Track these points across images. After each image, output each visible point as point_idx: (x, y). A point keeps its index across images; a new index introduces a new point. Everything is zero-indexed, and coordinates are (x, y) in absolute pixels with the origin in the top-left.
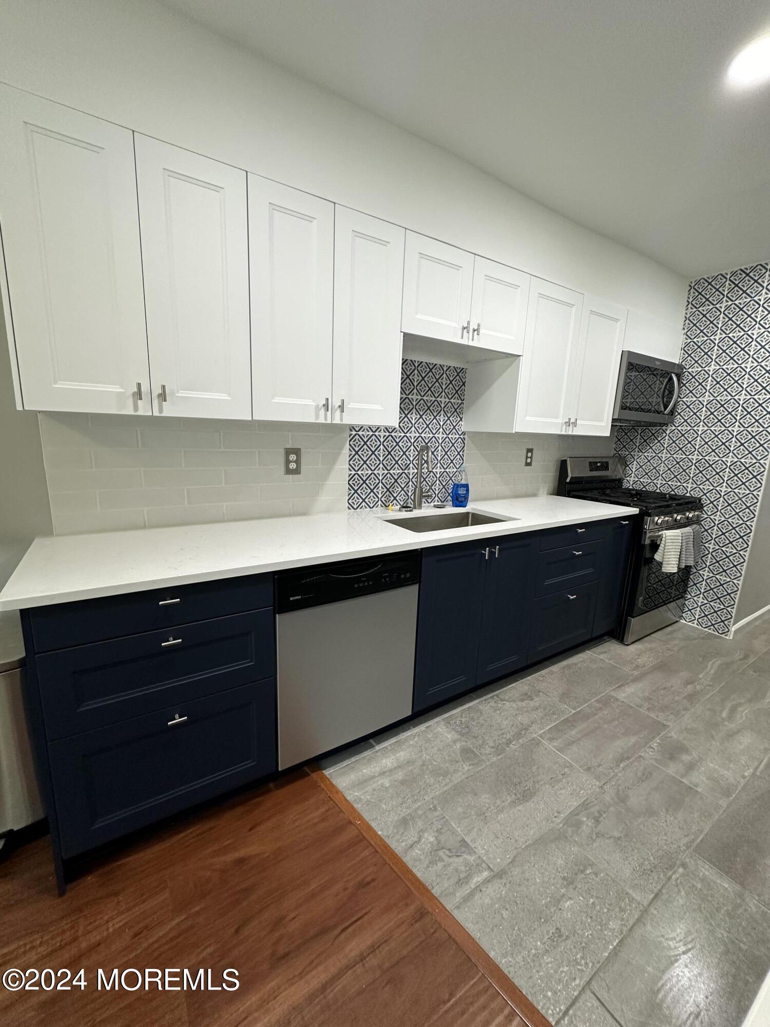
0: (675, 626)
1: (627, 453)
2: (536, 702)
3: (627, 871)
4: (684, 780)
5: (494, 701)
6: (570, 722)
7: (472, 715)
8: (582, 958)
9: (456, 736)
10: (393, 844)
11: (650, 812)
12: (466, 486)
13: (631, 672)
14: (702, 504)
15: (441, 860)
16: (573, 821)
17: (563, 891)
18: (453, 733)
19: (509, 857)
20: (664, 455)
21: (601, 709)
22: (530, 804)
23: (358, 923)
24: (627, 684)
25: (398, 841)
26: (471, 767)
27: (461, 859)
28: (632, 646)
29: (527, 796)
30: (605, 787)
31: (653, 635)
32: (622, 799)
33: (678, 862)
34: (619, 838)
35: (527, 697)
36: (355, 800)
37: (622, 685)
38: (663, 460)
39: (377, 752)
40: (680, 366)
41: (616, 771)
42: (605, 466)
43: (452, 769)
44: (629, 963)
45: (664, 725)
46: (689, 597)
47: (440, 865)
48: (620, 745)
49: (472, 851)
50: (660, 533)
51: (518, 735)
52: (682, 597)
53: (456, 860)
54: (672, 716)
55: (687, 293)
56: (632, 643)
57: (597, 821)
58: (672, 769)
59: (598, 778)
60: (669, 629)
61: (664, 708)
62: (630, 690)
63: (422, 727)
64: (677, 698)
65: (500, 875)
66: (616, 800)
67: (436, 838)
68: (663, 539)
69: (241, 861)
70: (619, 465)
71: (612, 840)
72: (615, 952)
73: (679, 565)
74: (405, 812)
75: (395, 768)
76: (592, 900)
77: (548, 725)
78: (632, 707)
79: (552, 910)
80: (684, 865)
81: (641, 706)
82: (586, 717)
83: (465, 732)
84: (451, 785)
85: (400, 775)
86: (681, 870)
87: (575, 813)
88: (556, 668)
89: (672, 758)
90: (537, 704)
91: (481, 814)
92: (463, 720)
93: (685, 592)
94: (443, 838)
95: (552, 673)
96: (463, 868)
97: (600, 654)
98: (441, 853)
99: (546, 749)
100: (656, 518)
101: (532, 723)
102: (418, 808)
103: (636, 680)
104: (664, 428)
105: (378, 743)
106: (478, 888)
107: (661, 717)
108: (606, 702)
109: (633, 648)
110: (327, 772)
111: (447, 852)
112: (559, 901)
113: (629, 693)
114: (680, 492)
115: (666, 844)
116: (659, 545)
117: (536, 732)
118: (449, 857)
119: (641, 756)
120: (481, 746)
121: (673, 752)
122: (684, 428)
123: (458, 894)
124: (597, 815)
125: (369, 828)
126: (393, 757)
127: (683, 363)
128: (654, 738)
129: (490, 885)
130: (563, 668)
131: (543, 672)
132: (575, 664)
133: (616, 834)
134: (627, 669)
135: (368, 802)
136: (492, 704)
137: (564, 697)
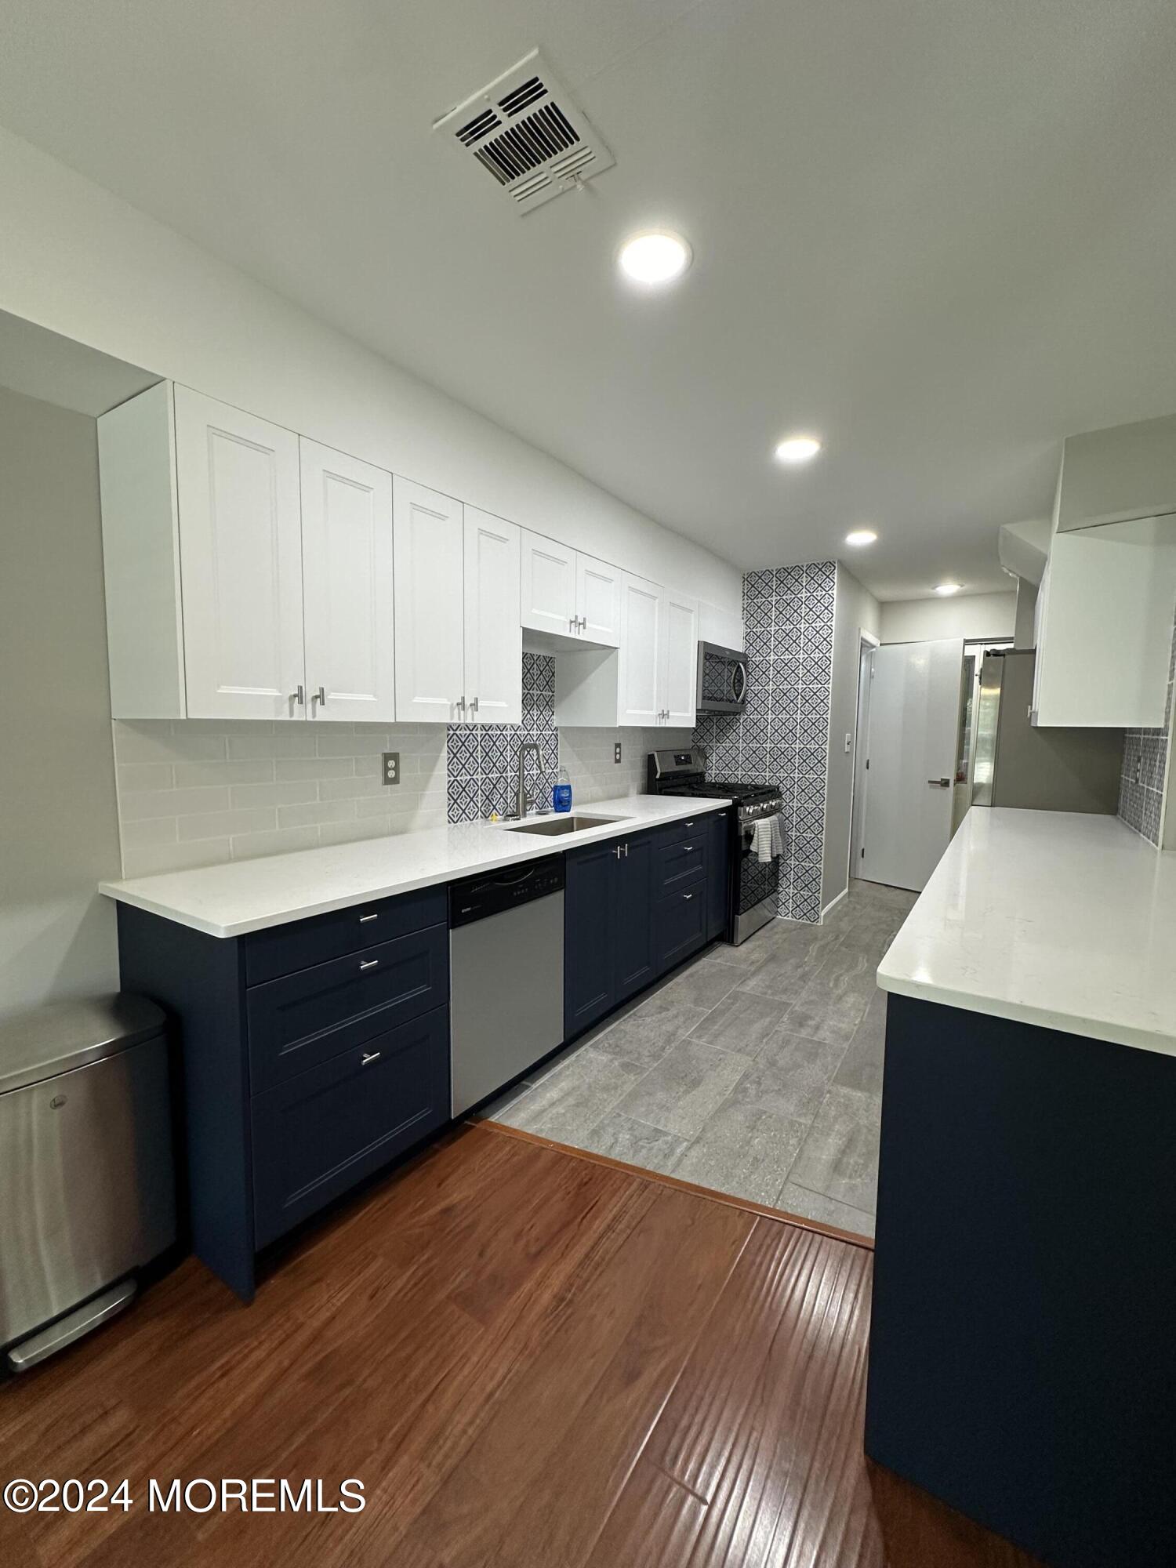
0: (774, 922)
1: (706, 744)
2: (673, 1011)
3: (792, 1109)
4: (815, 1038)
5: (632, 1020)
6: (711, 1019)
7: (617, 1036)
8: (778, 1167)
9: (610, 1057)
10: (595, 1150)
11: (797, 1066)
12: (569, 788)
13: (749, 969)
14: (780, 792)
15: (643, 1147)
16: (740, 1089)
17: (750, 1135)
18: (606, 1054)
19: (700, 1128)
20: (741, 745)
21: (733, 1004)
22: (701, 1088)
23: (594, 1209)
24: (749, 978)
25: (597, 1147)
26: (637, 1076)
27: (660, 1142)
28: (742, 945)
29: (696, 1083)
30: (757, 1059)
31: (757, 934)
32: (772, 1063)
33: (825, 1091)
34: (779, 1090)
35: (663, 1009)
36: (537, 1132)
37: (745, 980)
38: (741, 749)
39: (536, 1089)
40: (745, 655)
41: (762, 1046)
42: (688, 760)
43: (620, 1082)
44: (809, 1158)
45: (788, 1004)
46: (781, 889)
47: (644, 1151)
48: (758, 1027)
49: (666, 1134)
50: (753, 823)
51: (669, 1041)
52: (775, 891)
53: (657, 1143)
54: (792, 996)
55: (742, 585)
56: (742, 943)
57: (759, 1084)
58: (804, 1033)
59: (748, 1054)
60: (769, 925)
61: (785, 991)
62: (752, 983)
63: (573, 1057)
64: (793, 981)
65: (698, 1141)
66: (768, 1065)
67: (631, 1135)
68: (756, 829)
69: (447, 1211)
70: (699, 758)
71: (774, 1093)
72: (799, 1157)
73: (771, 853)
74: (592, 1126)
75: (563, 1097)
76: (772, 1134)
77: (692, 1027)
78: (758, 996)
79: (747, 1148)
80: (829, 1092)
81: (765, 993)
82: (723, 1013)
83: (617, 1050)
84: (625, 1094)
85: (571, 1101)
86: (828, 1095)
87: (740, 1083)
88: (680, 979)
89: (801, 1025)
90: (675, 1012)
91: (662, 1107)
92: (611, 1042)
93: (777, 884)
94: (636, 1133)
95: (678, 984)
96: (665, 1147)
97: (716, 959)
98: (641, 1143)
99: (698, 1045)
100: (748, 809)
101: (677, 1029)
102: (604, 1119)
103: (754, 974)
104: (737, 717)
105: (533, 1082)
106: (684, 1155)
107: (784, 998)
108: (735, 997)
109: (743, 948)
110: (494, 1119)
111: (646, 1141)
112: (749, 1142)
113: (752, 985)
114: (759, 782)
115: (814, 1083)
116: (753, 836)
117: (684, 1034)
118: (649, 1143)
119: (776, 1031)
120: (638, 1059)
121: (801, 1021)
122: (754, 717)
123: (669, 1164)
124: (757, 1080)
125: (565, 1147)
126: (556, 1089)
127: (747, 652)
128: (783, 1015)
129: (692, 1150)
130: (687, 977)
131: (670, 984)
132: (697, 972)
133: (776, 1088)
134: (744, 967)
135: (552, 1129)
136: (632, 1022)
137: (697, 1001)
